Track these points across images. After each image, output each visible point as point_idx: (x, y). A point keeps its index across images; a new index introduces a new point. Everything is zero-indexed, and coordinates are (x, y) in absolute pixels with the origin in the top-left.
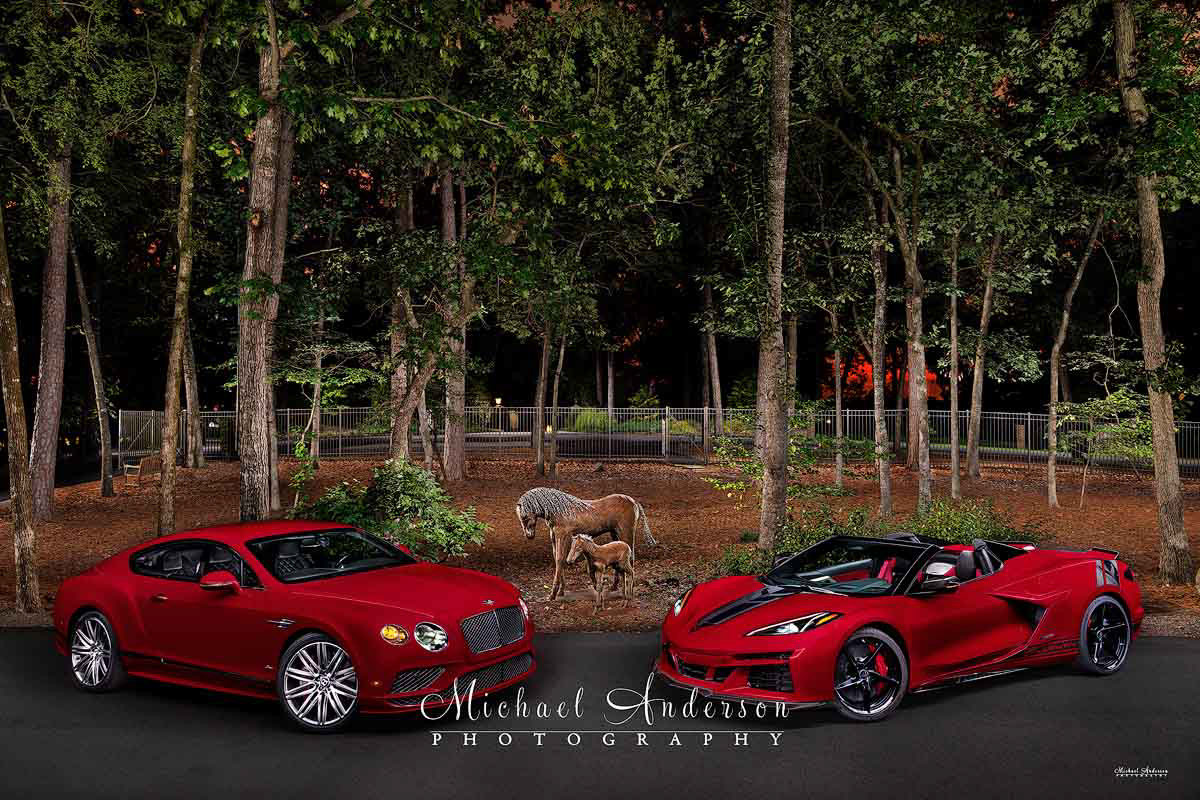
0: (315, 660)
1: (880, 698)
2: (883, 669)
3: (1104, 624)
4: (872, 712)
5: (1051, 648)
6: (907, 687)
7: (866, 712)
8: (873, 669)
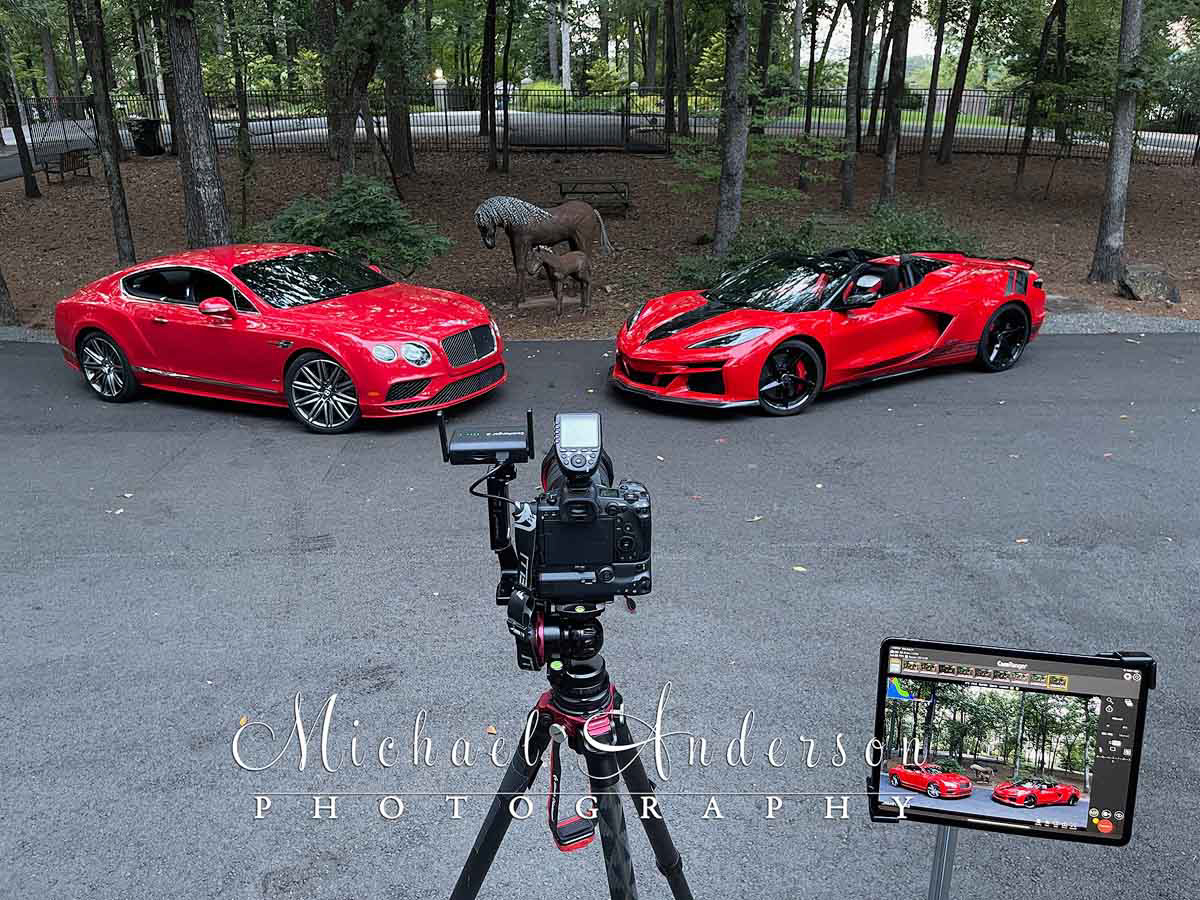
0: (318, 376)
1: (796, 397)
2: (802, 373)
3: (1008, 327)
4: (789, 408)
5: (954, 350)
6: (821, 388)
7: (784, 408)
8: (794, 373)
